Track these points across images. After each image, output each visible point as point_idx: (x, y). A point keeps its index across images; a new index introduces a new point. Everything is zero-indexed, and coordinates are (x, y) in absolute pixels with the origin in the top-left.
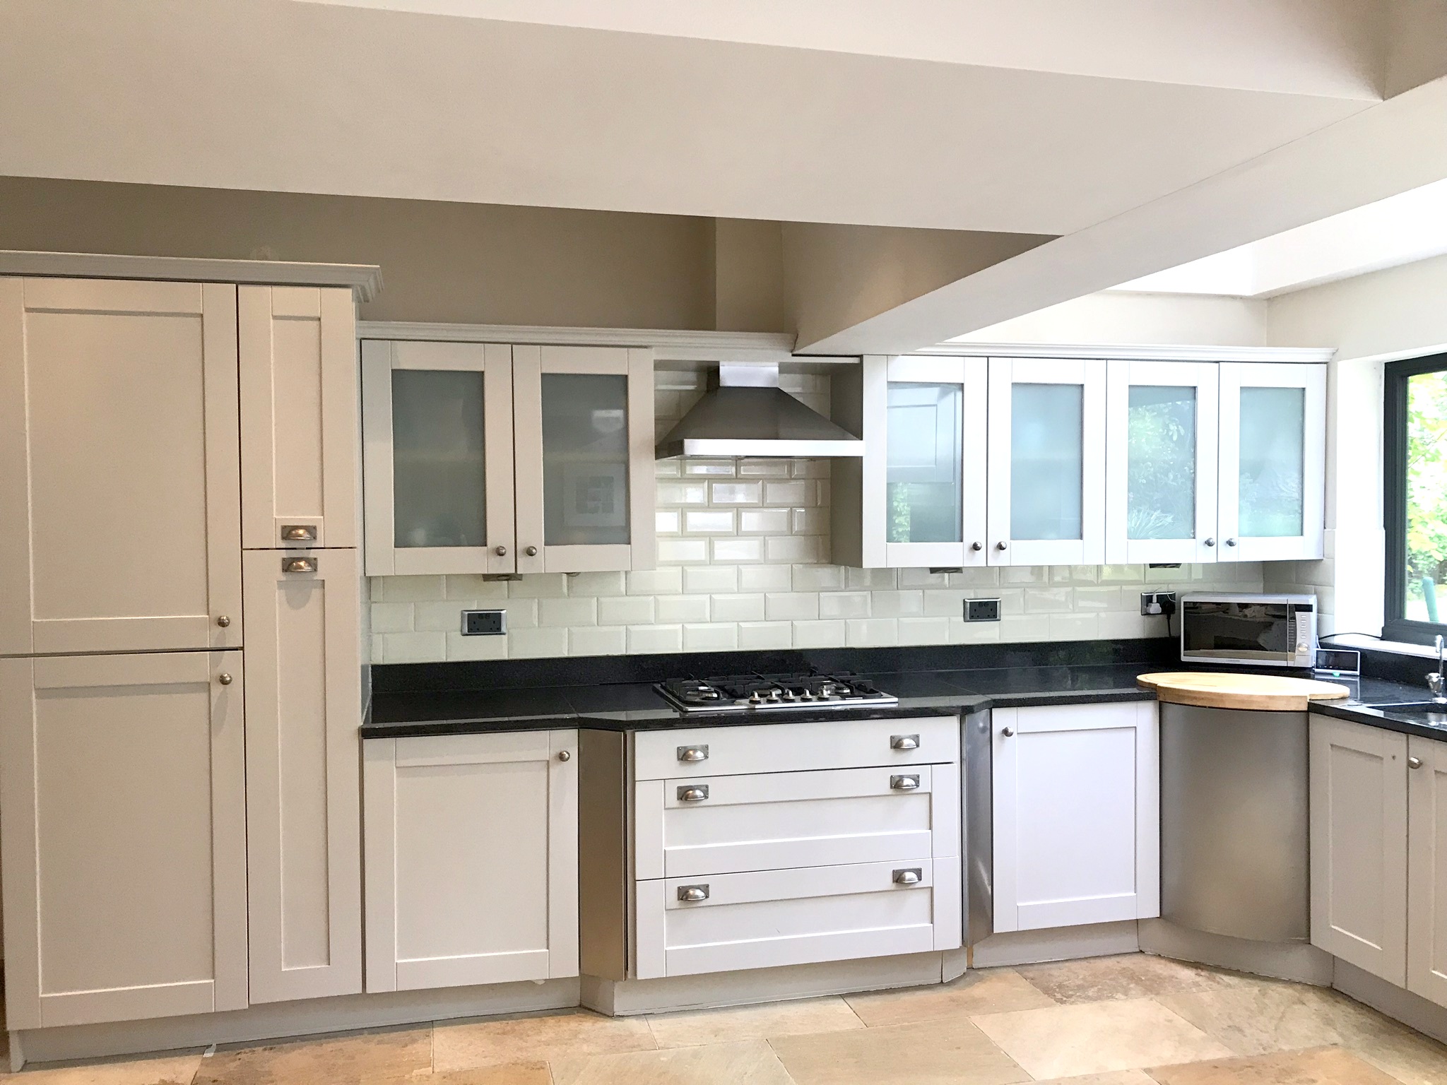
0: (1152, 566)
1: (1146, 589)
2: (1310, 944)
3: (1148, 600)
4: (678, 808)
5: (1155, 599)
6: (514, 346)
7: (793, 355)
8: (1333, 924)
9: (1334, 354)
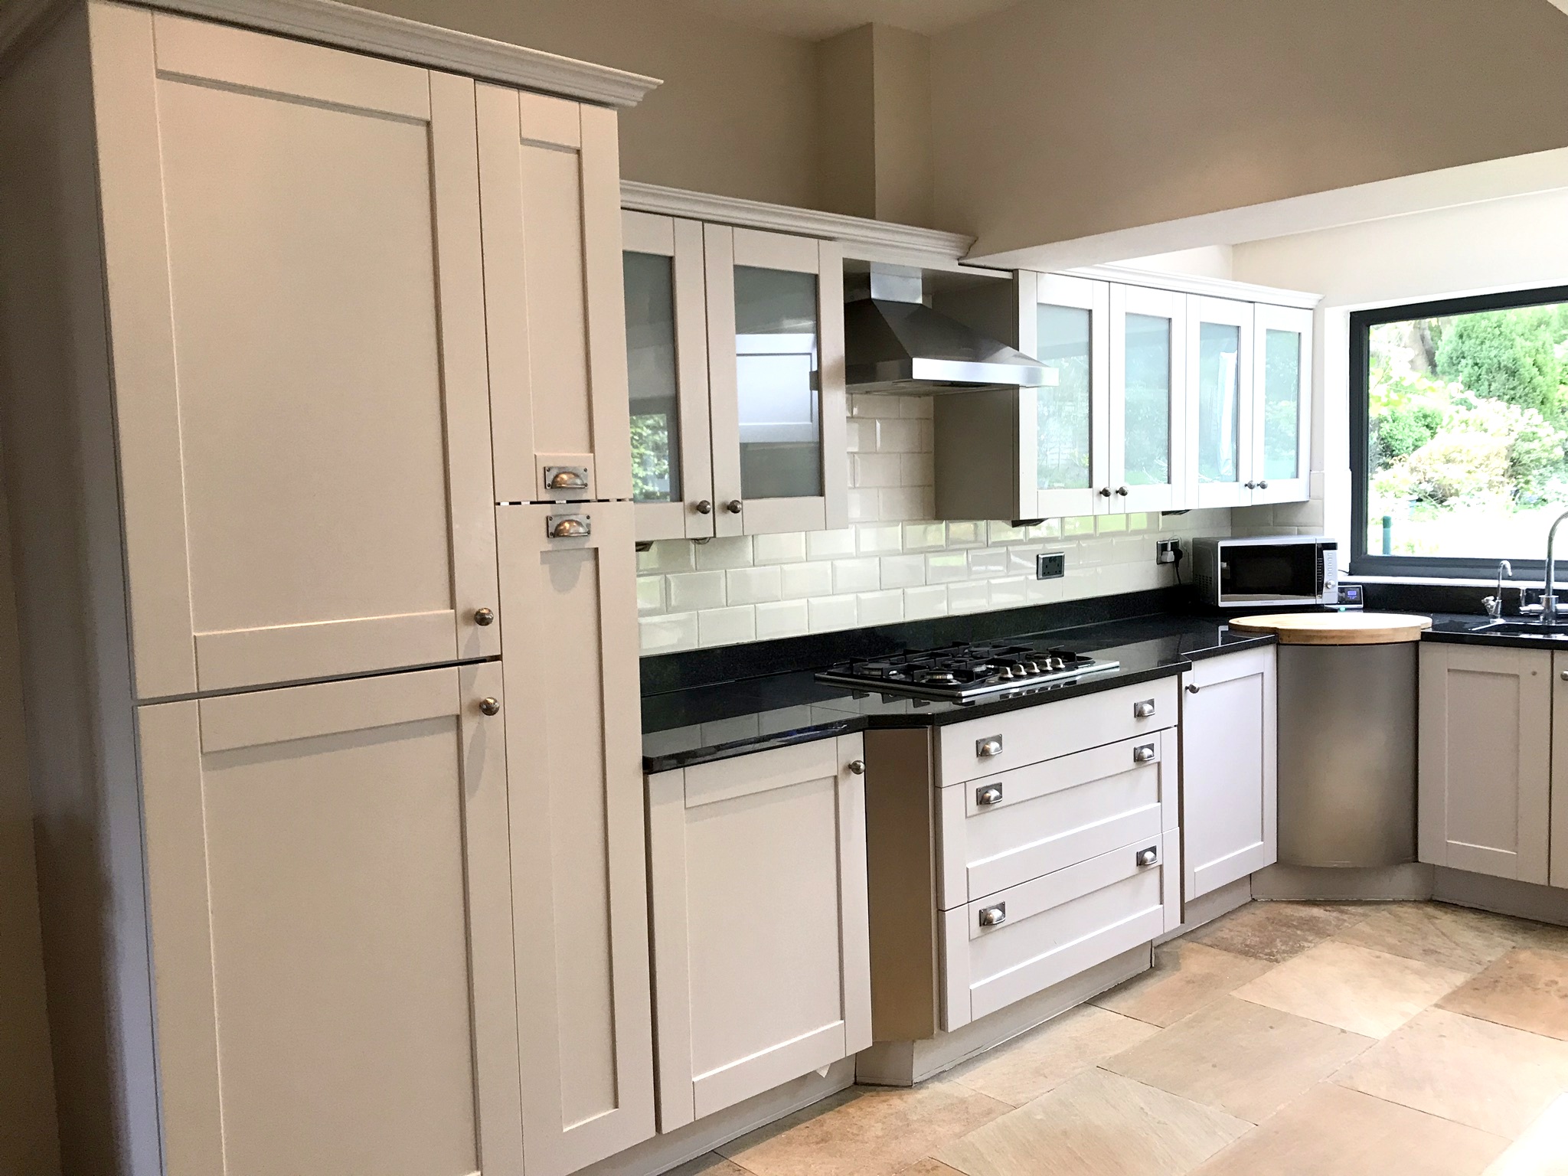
0: (1164, 513)
1: (1160, 538)
2: (1418, 861)
3: (1163, 548)
4: (979, 814)
5: (1169, 548)
6: (706, 225)
7: (960, 264)
8: (1449, 839)
9: (1320, 300)
